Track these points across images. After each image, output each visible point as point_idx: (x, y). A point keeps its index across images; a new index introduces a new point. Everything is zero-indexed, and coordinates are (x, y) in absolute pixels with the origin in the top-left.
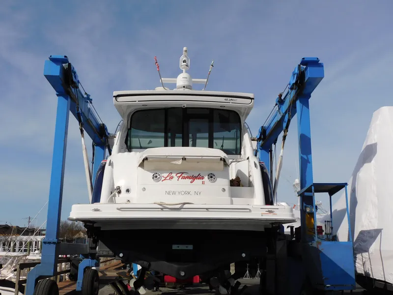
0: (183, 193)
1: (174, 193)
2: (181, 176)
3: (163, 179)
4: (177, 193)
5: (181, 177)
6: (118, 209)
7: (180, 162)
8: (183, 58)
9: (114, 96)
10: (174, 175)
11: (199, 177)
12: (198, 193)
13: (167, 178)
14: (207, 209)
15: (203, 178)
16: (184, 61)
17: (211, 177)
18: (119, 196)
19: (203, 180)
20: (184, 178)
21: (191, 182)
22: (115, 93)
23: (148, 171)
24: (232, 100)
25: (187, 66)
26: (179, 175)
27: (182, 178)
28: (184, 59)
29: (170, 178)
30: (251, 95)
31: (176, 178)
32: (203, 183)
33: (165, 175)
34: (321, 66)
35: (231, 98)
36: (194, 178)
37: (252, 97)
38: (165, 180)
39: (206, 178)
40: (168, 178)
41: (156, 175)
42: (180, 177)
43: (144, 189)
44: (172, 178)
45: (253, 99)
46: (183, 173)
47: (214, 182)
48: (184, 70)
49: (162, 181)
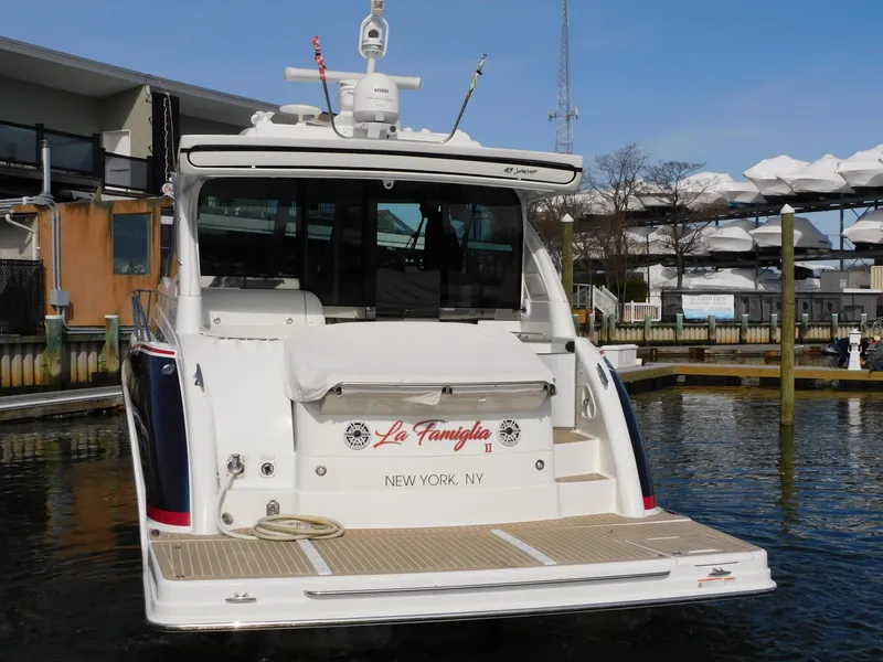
0: (434, 480)
1: (410, 481)
2: (427, 431)
4: (418, 481)
5: (428, 434)
7: (436, 399)
8: (367, 24)
10: (408, 429)
11: (477, 432)
12: (476, 480)
13: (387, 439)
15: (486, 435)
16: (373, 34)
17: (510, 431)
19: (488, 441)
20: (438, 436)
21: (456, 449)
24: (522, 170)
25: (381, 48)
26: (421, 428)
27: (430, 438)
28: (373, 26)
29: (396, 439)
30: (576, 161)
31: (413, 437)
32: (488, 449)
33: (385, 428)
35: (520, 167)
36: (462, 436)
37: (577, 165)
38: (382, 443)
39: (496, 433)
40: (391, 438)
41: (358, 429)
42: (424, 433)
43: (321, 471)
44: (402, 437)
45: (580, 170)
46: (432, 423)
47: (517, 444)
48: (371, 62)
49: (375, 446)
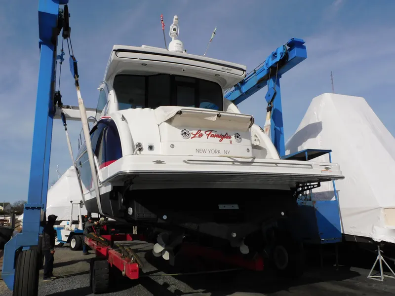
0: (213, 151)
1: (204, 151)
2: (210, 134)
3: (192, 136)
4: (208, 151)
5: (210, 135)
6: (185, 162)
7: (215, 118)
8: (172, 26)
9: (114, 50)
10: (202, 132)
11: (226, 136)
12: (227, 153)
14: (276, 164)
15: (230, 137)
16: (174, 30)
17: (238, 137)
18: (140, 153)
19: (231, 139)
20: (213, 136)
21: (220, 141)
22: (116, 47)
23: (175, 127)
24: (227, 69)
25: (177, 34)
26: (208, 133)
27: (211, 137)
28: (175, 27)
29: (199, 136)
30: (244, 67)
31: (205, 136)
32: (231, 142)
33: (195, 132)
34: (304, 48)
35: (227, 68)
36: (222, 137)
37: (245, 69)
38: (194, 137)
39: (233, 137)
40: (197, 135)
41: (186, 131)
42: (209, 135)
43: (172, 146)
44: (202, 135)
45: (245, 71)
46: (211, 131)
47: (240, 142)
48: (173, 38)
49: (192, 138)
